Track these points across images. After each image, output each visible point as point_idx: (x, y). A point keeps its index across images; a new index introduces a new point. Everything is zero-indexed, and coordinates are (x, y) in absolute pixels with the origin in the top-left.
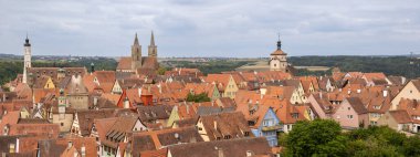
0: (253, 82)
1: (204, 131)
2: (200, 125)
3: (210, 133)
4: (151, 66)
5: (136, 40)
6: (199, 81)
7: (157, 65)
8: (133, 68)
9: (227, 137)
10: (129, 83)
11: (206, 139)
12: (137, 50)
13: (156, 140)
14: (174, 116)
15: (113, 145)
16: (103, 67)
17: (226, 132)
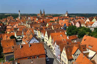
2: (52, 26)
4: (44, 15)
6: (53, 18)
7: (45, 15)
8: (40, 16)
9: (57, 29)
10: (39, 19)
11: (53, 29)
12: (41, 12)
13: (44, 29)
14: (48, 25)
15: (36, 29)
16: (35, 16)
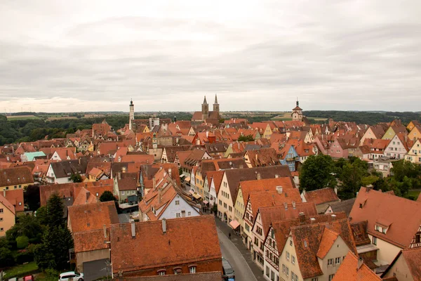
0: (282, 128)
1: (249, 161)
2: (246, 157)
3: (253, 162)
4: (215, 117)
5: (205, 100)
6: (247, 127)
7: (219, 117)
8: (203, 119)
10: (200, 129)
11: (250, 166)
12: (205, 106)
13: (217, 166)
14: (230, 150)
15: (189, 168)
16: (183, 119)
17: (263, 162)
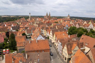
0: (65, 20)
1: (57, 28)
2: (56, 26)
3: (58, 28)
4: (49, 17)
5: (47, 13)
6: (57, 20)
7: (50, 17)
8: (46, 17)
9: (60, 29)
10: (46, 20)
11: (57, 29)
12: (47, 15)
13: (49, 28)
14: (52, 25)
16: (42, 17)
17: (60, 28)
